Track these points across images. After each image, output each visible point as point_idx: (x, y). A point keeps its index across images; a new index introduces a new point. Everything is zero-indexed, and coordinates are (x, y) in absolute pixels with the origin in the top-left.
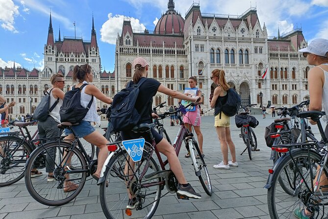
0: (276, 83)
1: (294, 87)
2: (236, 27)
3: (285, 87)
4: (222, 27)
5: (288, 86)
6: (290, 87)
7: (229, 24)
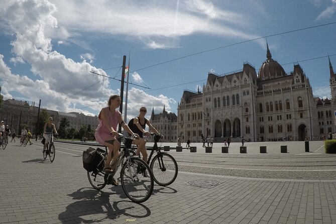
0: (271, 115)
1: (289, 117)
2: (230, 80)
3: (279, 118)
4: (221, 83)
5: (282, 117)
6: (284, 117)
7: (225, 80)
